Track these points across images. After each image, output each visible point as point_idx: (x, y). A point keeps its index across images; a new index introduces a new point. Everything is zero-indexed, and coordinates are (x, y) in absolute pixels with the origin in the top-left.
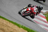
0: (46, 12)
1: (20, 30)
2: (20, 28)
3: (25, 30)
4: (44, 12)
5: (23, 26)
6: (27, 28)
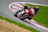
0: (25, 4)
1: (3, 22)
2: (3, 20)
3: (8, 22)
4: (23, 4)
5: (5, 18)
6: (9, 19)
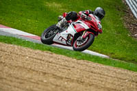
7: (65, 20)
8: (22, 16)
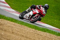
7: (30, 9)
8: (52, 18)
